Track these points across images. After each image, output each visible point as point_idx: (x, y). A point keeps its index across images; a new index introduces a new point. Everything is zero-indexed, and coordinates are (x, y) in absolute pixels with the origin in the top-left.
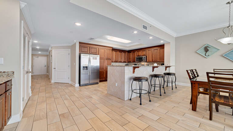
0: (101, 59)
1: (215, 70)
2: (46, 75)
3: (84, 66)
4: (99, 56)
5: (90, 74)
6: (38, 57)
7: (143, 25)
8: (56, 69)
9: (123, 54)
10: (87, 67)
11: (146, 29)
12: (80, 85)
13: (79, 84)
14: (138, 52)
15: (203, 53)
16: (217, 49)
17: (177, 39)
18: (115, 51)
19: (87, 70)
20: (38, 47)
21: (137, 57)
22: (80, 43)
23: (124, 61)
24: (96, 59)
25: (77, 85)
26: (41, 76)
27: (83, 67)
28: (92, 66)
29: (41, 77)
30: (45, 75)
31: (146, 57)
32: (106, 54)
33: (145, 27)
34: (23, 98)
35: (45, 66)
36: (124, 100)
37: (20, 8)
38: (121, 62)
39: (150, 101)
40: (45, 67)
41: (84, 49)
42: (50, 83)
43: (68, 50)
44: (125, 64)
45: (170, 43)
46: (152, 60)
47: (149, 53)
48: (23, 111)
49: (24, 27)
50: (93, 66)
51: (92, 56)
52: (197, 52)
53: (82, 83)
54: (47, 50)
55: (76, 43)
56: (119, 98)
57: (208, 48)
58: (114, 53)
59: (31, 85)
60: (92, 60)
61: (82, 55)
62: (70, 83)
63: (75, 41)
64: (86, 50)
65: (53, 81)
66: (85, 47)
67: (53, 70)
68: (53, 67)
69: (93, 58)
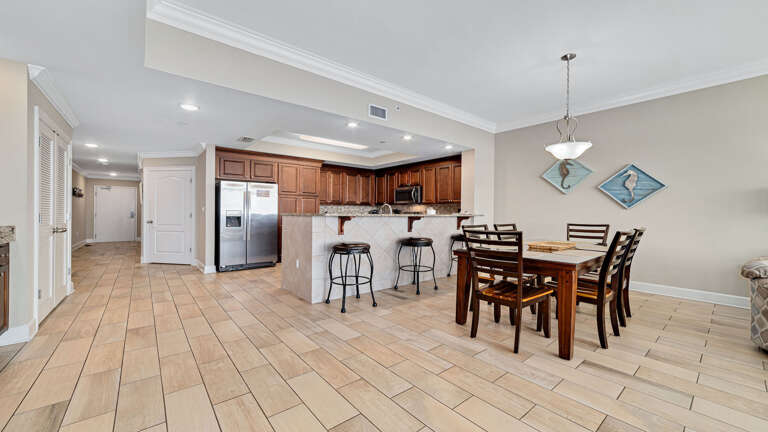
0: (282, 194)
1: (571, 227)
2: (134, 242)
3: (230, 214)
4: (276, 186)
5: (249, 238)
6: (108, 189)
7: (372, 107)
8: (155, 222)
9: (360, 179)
10: (239, 218)
11: (384, 117)
12: (217, 269)
13: (214, 267)
14: (401, 173)
15: (557, 181)
16: (588, 170)
17: (500, 139)
18: (334, 172)
19: (240, 225)
20: (103, 160)
21: (399, 189)
22: (218, 149)
23: (365, 201)
24: (267, 194)
25: (210, 268)
26: (118, 245)
27: (227, 218)
28: (253, 215)
29: (118, 248)
30: (129, 242)
31: (422, 188)
32: (302, 180)
33: (379, 112)
34: (39, 292)
35: (132, 216)
36: (310, 303)
37: (28, 76)
38: (353, 204)
39: (375, 305)
40: (133, 220)
41: (230, 168)
42: (137, 265)
43: (189, 168)
44: (370, 209)
45: (473, 150)
46: (436, 198)
47: (427, 177)
48: (40, 325)
49: (40, 120)
50: (259, 215)
51: (253, 188)
52: (544, 176)
53: (223, 264)
55: (205, 152)
56: (301, 299)
57: (568, 167)
58: (331, 176)
59: (70, 266)
60: (254, 199)
61: (223, 184)
62: (194, 263)
63: (204, 145)
64: (238, 168)
65: (145, 259)
66: (235, 161)
67: (145, 227)
68: (145, 218)
69: (259, 194)
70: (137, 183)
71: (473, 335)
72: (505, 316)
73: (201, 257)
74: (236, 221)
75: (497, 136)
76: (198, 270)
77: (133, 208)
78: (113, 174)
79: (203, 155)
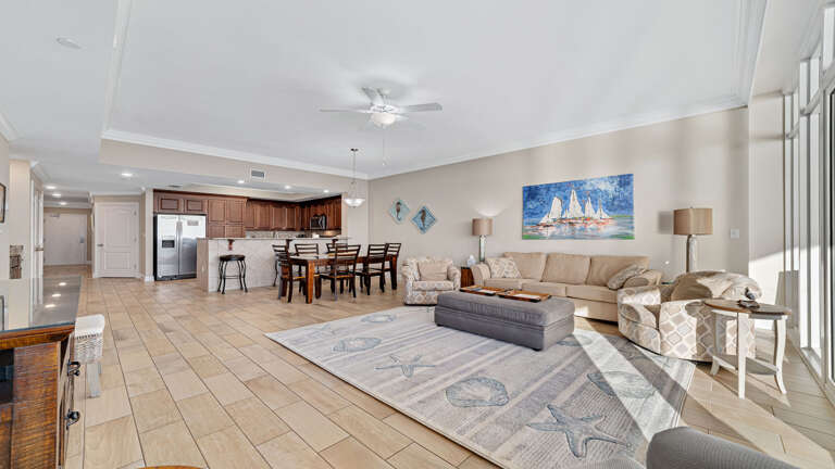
0: (210, 223)
2: (85, 264)
3: (165, 238)
4: (205, 217)
5: (181, 256)
6: (57, 216)
7: (253, 171)
8: (104, 246)
9: (285, 210)
10: (173, 242)
11: (265, 177)
12: (156, 279)
13: (153, 277)
18: (261, 204)
19: (174, 247)
21: (313, 218)
22: (155, 191)
24: (196, 223)
25: (149, 278)
27: (163, 242)
28: (185, 239)
31: (326, 218)
32: (229, 212)
33: (258, 174)
35: (82, 242)
36: (207, 291)
38: (279, 230)
41: (167, 204)
42: (90, 278)
43: (133, 203)
45: (348, 192)
47: (329, 209)
50: (189, 239)
51: (185, 219)
52: (390, 211)
53: (160, 276)
54: (86, 200)
56: (202, 290)
60: (185, 227)
61: (159, 216)
62: (138, 276)
63: (143, 189)
64: (173, 204)
65: (96, 275)
66: (170, 199)
67: (96, 249)
68: (97, 241)
69: (189, 223)
70: (89, 211)
71: (289, 301)
72: (326, 291)
73: (143, 271)
74: (170, 244)
75: (369, 181)
76: (141, 280)
77: (83, 235)
78: (63, 204)
79: (144, 194)
